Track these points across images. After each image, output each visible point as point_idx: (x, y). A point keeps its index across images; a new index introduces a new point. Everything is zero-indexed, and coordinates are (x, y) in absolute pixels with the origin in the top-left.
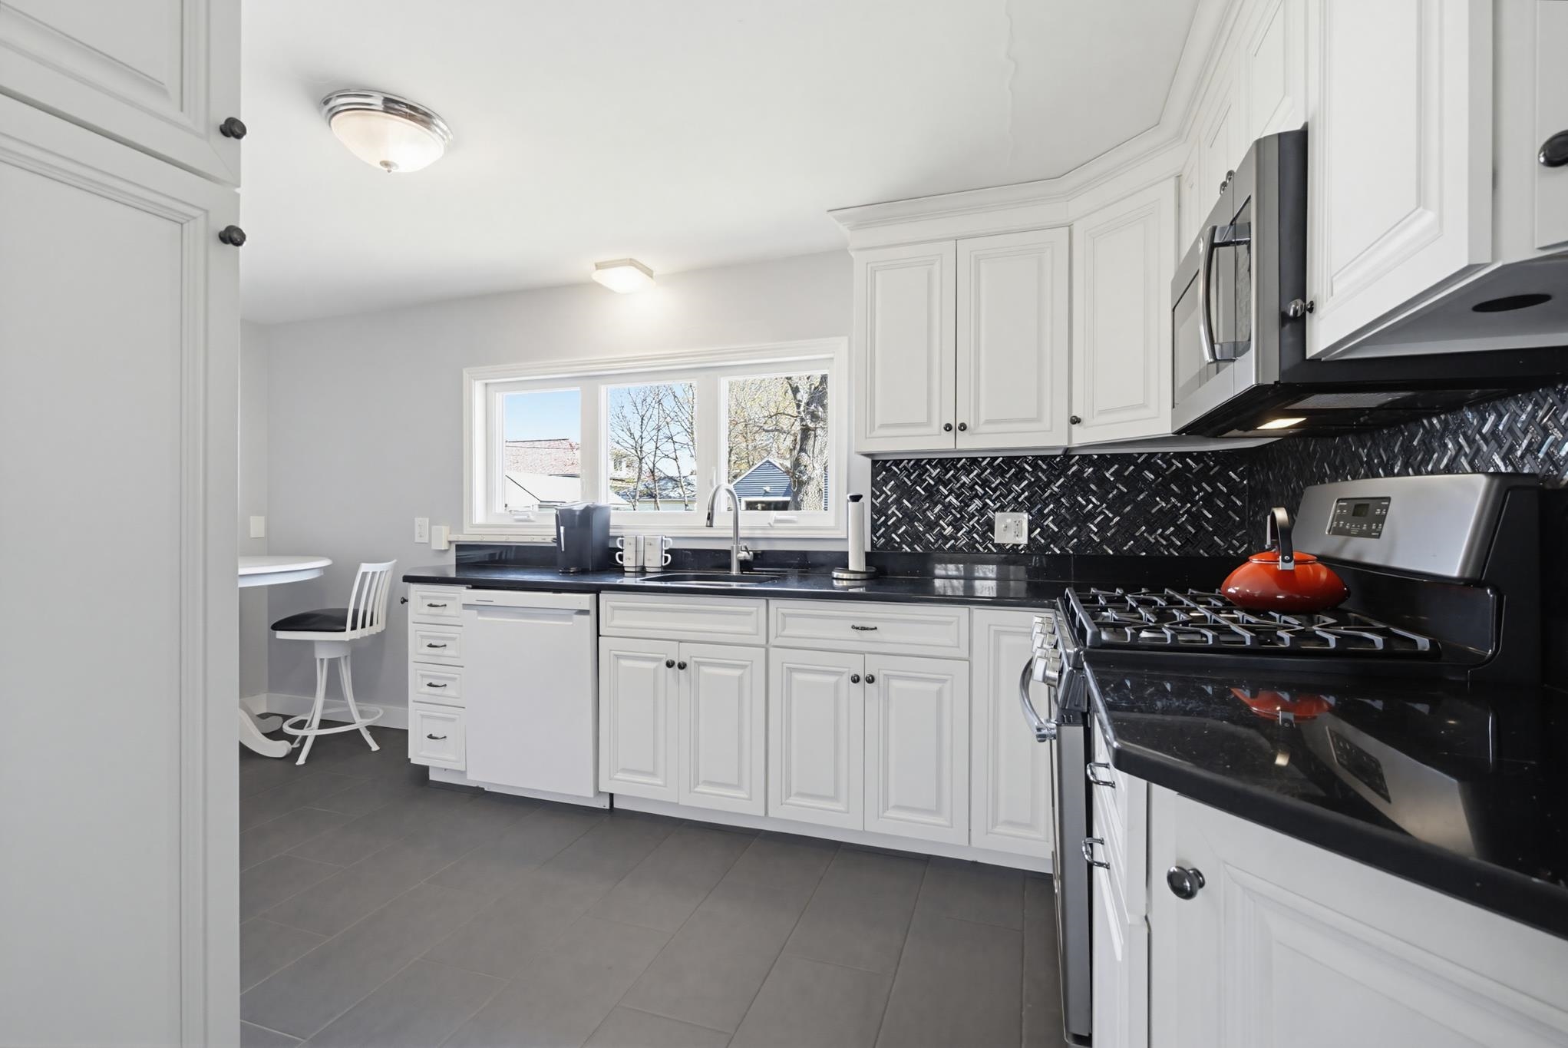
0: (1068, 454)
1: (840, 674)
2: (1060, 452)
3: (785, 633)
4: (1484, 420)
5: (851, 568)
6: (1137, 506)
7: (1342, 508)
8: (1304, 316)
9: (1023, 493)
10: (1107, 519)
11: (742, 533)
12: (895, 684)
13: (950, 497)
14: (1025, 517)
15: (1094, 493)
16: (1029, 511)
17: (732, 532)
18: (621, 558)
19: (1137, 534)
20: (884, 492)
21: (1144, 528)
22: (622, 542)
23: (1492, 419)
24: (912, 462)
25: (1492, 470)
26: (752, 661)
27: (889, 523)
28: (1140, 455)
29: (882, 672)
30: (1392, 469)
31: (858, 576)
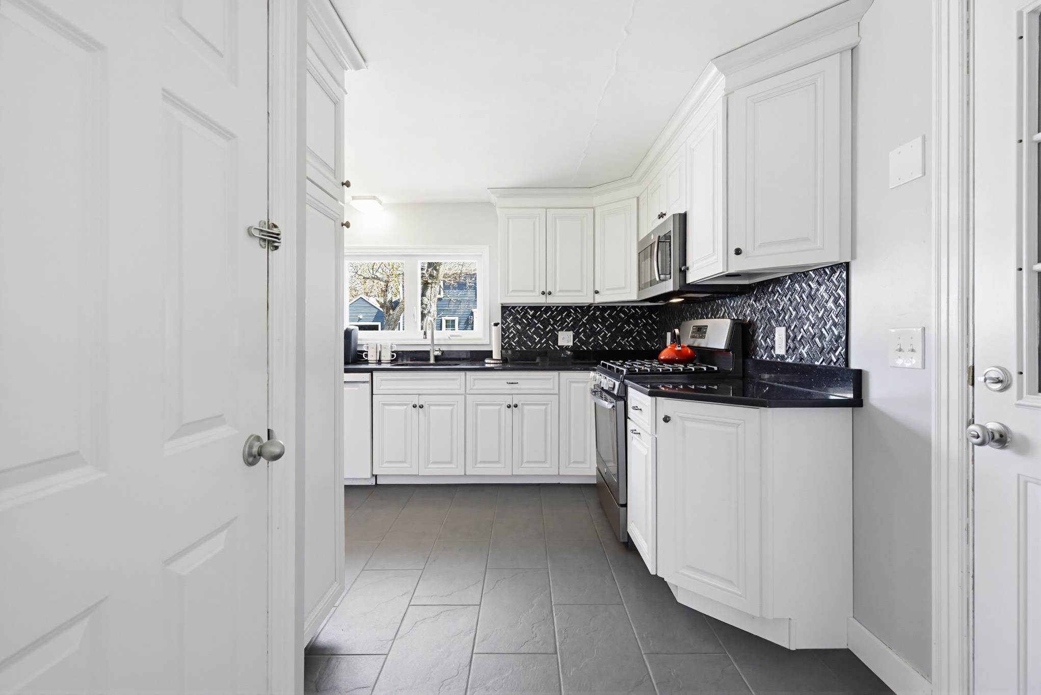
0: (590, 306)
1: (502, 404)
2: (587, 305)
3: (475, 387)
4: (731, 302)
5: (494, 357)
6: (617, 328)
7: (694, 329)
8: (686, 271)
9: (571, 322)
10: (605, 334)
11: (435, 342)
12: (526, 407)
13: (539, 325)
14: (571, 333)
15: (599, 322)
16: (573, 331)
17: (430, 341)
18: (366, 355)
19: (618, 341)
20: (508, 322)
21: (620, 338)
22: (368, 348)
23: (733, 302)
24: (521, 308)
25: (732, 318)
26: (458, 402)
27: (510, 336)
28: (619, 306)
29: (520, 403)
30: (708, 316)
31: (498, 362)
